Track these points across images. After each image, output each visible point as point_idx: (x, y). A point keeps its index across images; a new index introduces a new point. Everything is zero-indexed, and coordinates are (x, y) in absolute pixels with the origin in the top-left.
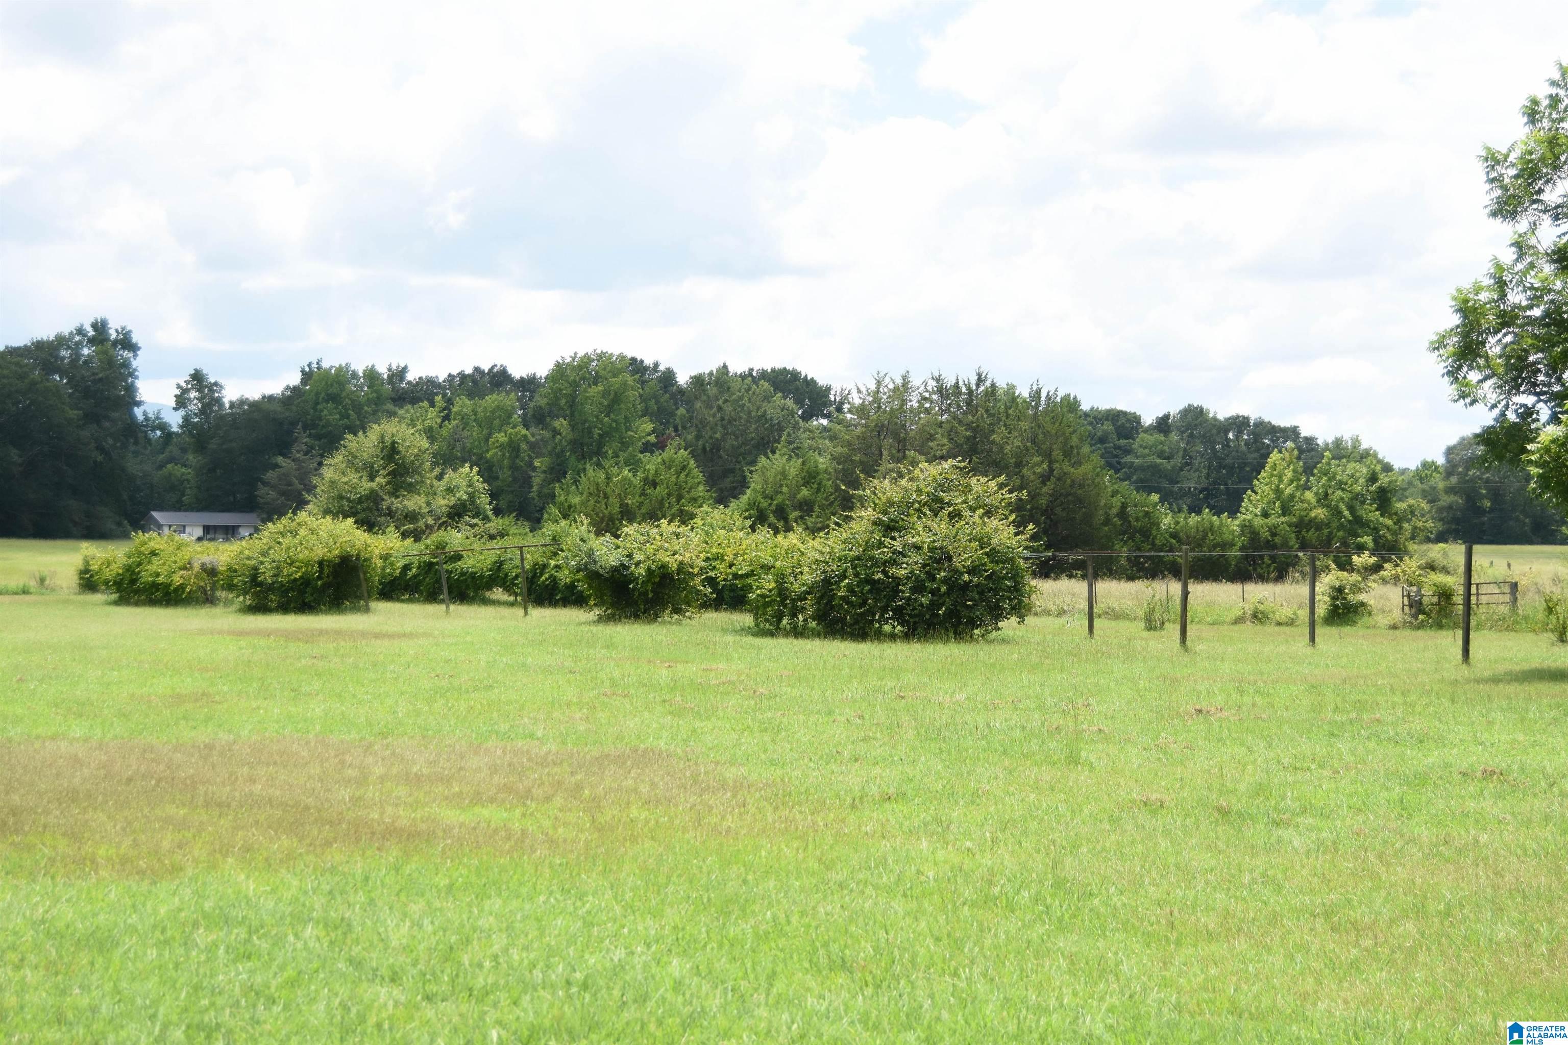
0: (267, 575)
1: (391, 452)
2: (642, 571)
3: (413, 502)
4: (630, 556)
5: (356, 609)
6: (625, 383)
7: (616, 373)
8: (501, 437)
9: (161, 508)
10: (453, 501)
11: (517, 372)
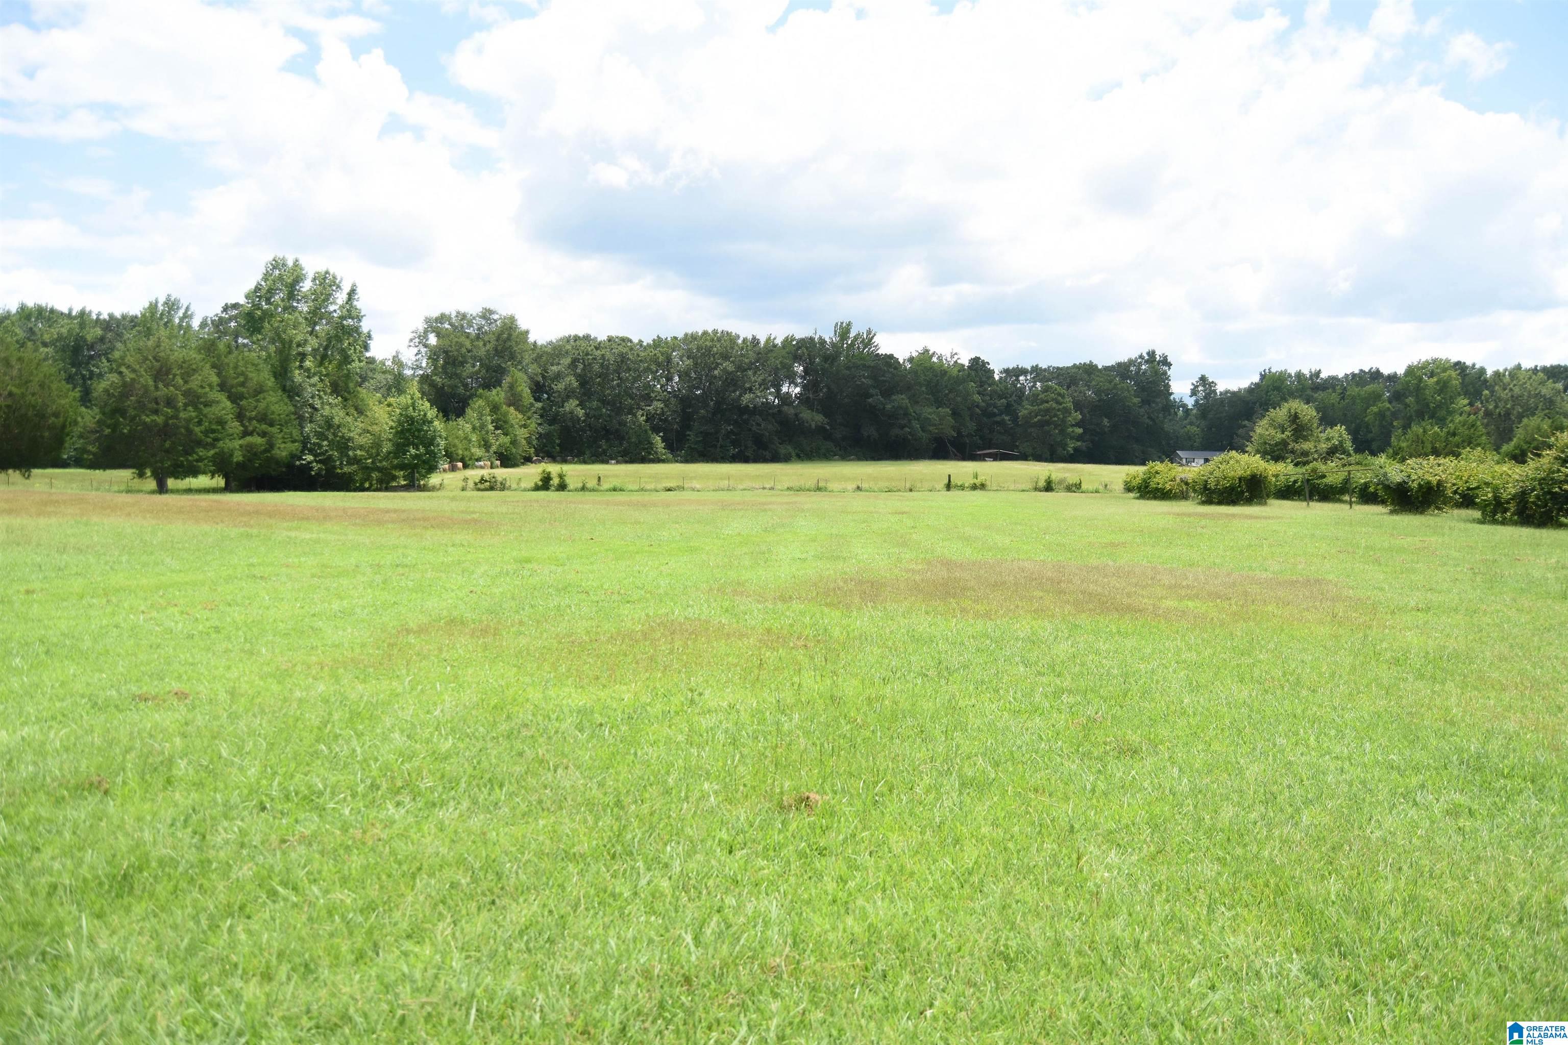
0: (1212, 486)
1: (1294, 418)
2: (1415, 485)
3: (1307, 446)
4: (1409, 476)
5: (1260, 504)
6: (1450, 376)
7: (1445, 370)
9: (1182, 449)
10: (1330, 445)
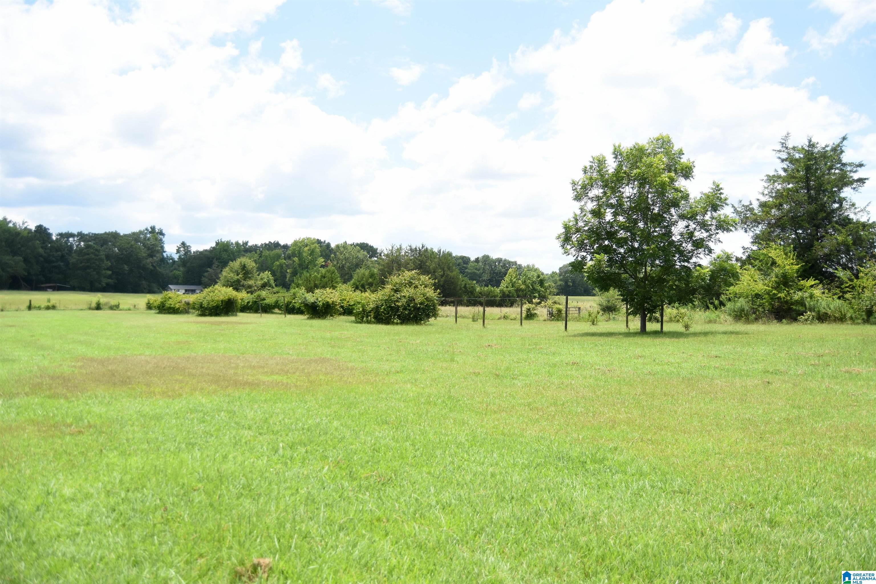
0: (205, 305)
1: (244, 267)
2: (321, 304)
3: (251, 282)
4: (317, 299)
5: (233, 315)
6: (316, 247)
7: (313, 244)
8: (277, 263)
9: (172, 284)
10: (263, 282)
11: (282, 243)
